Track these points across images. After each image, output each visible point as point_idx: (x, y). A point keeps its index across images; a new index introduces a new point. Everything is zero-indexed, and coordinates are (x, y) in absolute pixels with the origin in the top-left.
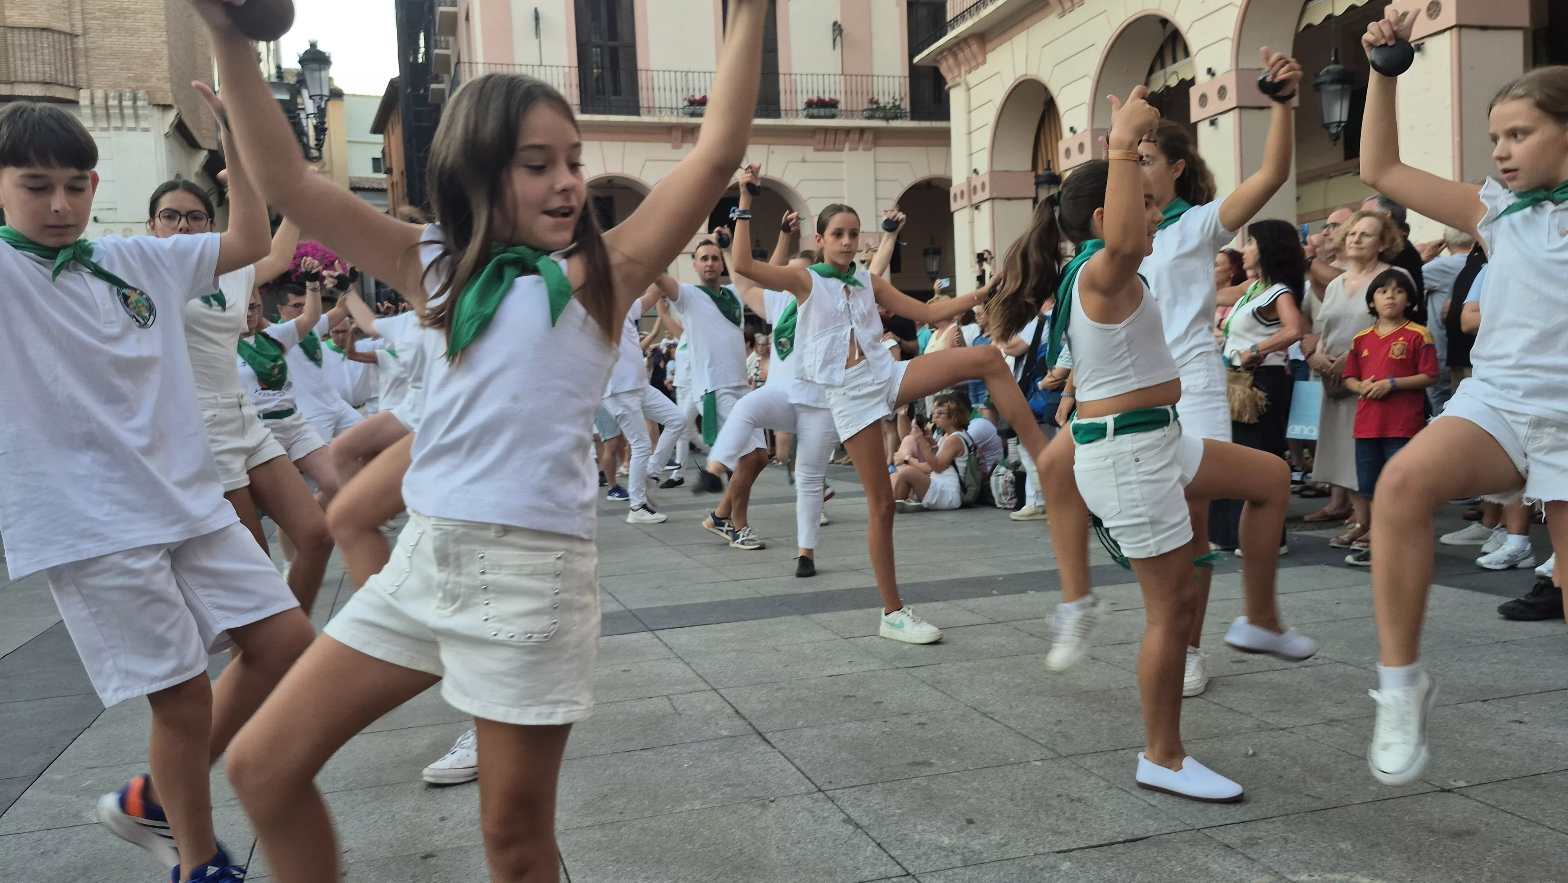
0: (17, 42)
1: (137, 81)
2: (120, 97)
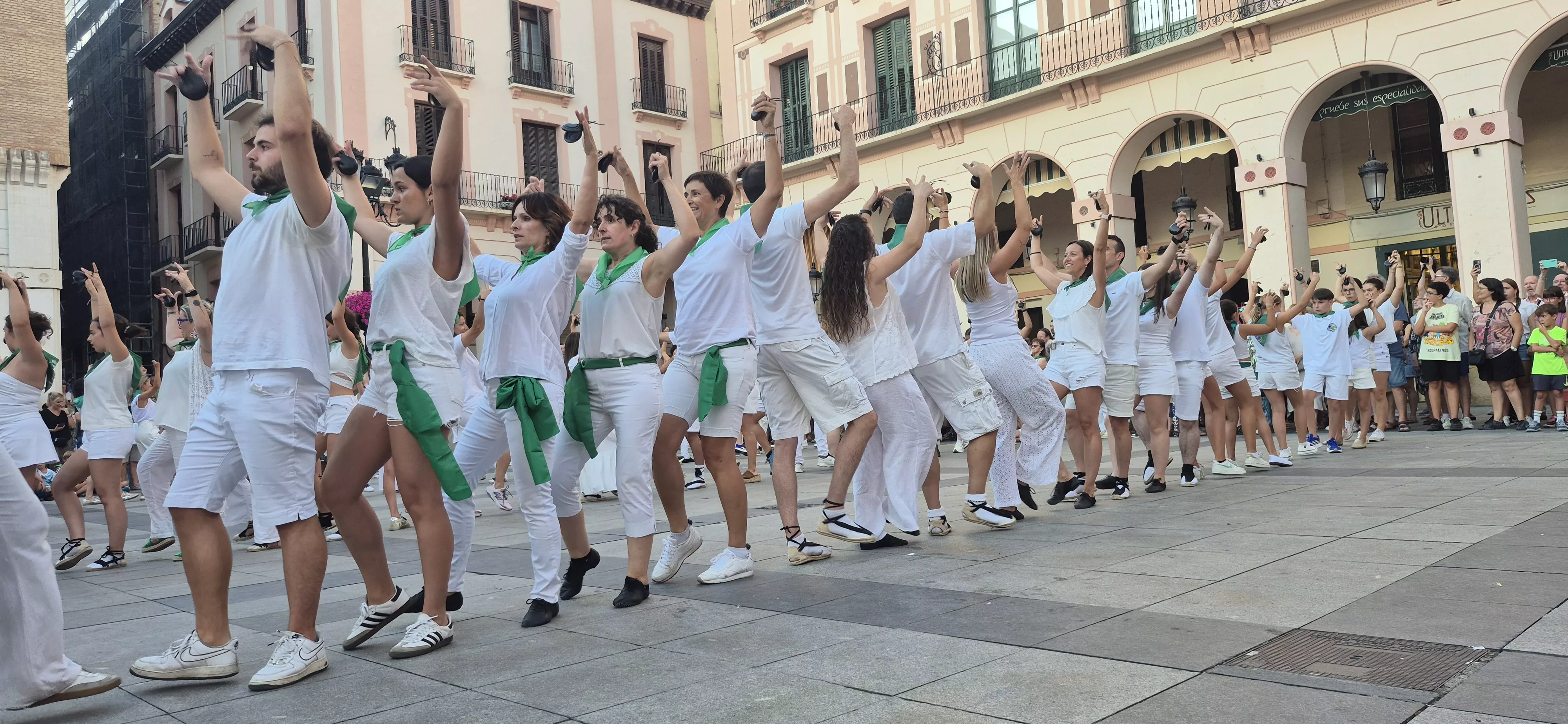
1: (39, 143)
2: (22, 155)
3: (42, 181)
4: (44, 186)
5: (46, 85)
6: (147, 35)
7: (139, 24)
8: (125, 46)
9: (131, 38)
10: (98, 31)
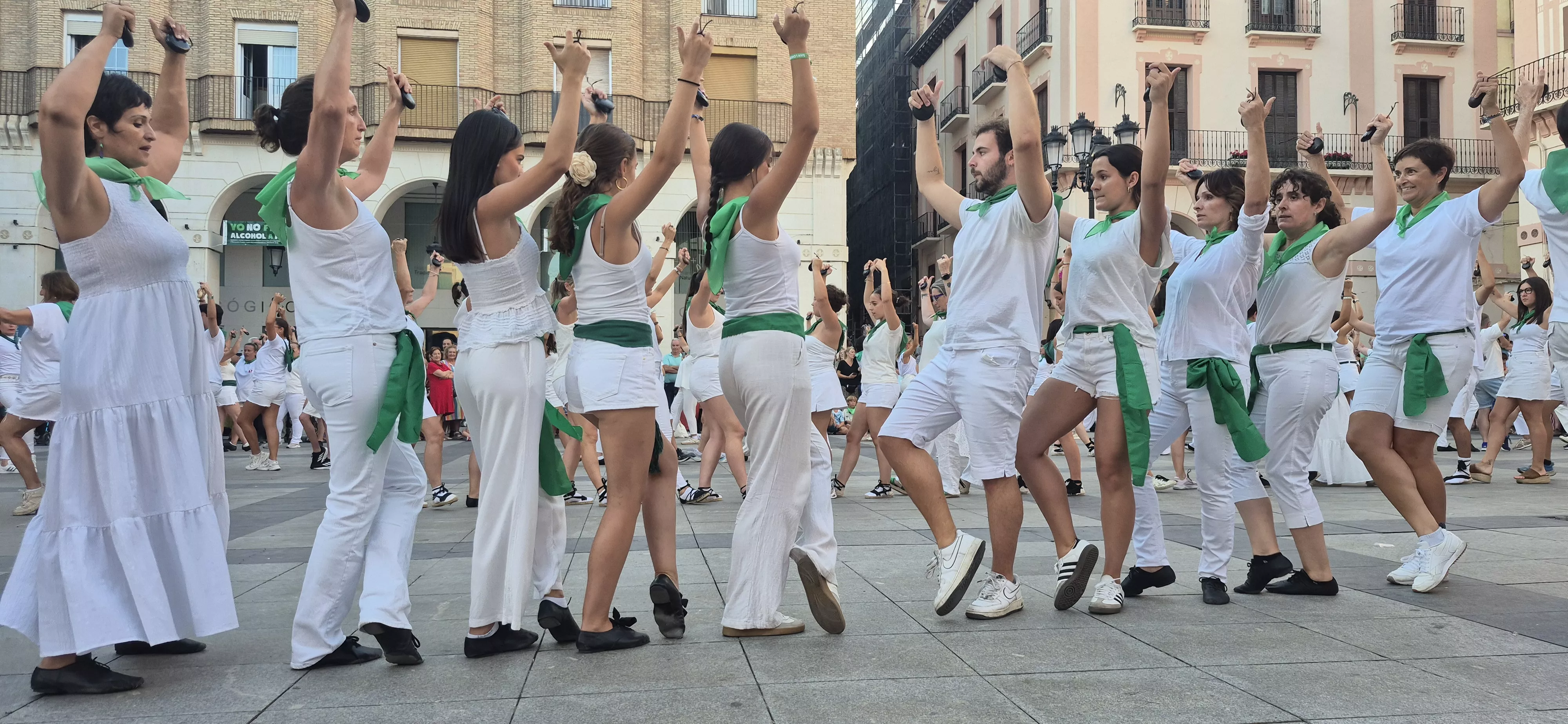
0: (764, 113)
1: (833, 141)
2: (824, 153)
3: (836, 173)
4: (838, 177)
5: (841, 91)
6: (915, 36)
7: (908, 27)
8: (897, 49)
9: (902, 41)
10: (878, 38)
